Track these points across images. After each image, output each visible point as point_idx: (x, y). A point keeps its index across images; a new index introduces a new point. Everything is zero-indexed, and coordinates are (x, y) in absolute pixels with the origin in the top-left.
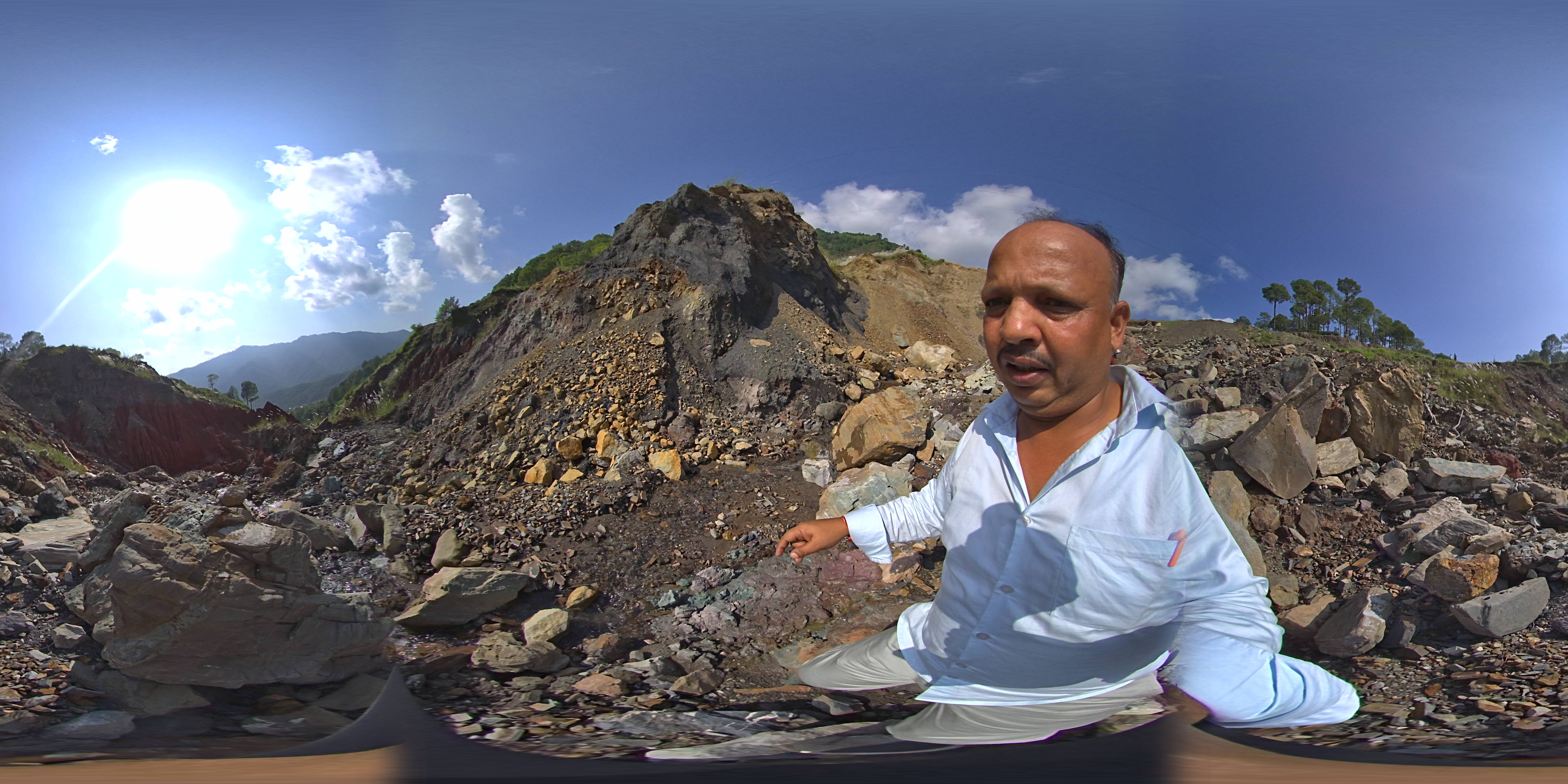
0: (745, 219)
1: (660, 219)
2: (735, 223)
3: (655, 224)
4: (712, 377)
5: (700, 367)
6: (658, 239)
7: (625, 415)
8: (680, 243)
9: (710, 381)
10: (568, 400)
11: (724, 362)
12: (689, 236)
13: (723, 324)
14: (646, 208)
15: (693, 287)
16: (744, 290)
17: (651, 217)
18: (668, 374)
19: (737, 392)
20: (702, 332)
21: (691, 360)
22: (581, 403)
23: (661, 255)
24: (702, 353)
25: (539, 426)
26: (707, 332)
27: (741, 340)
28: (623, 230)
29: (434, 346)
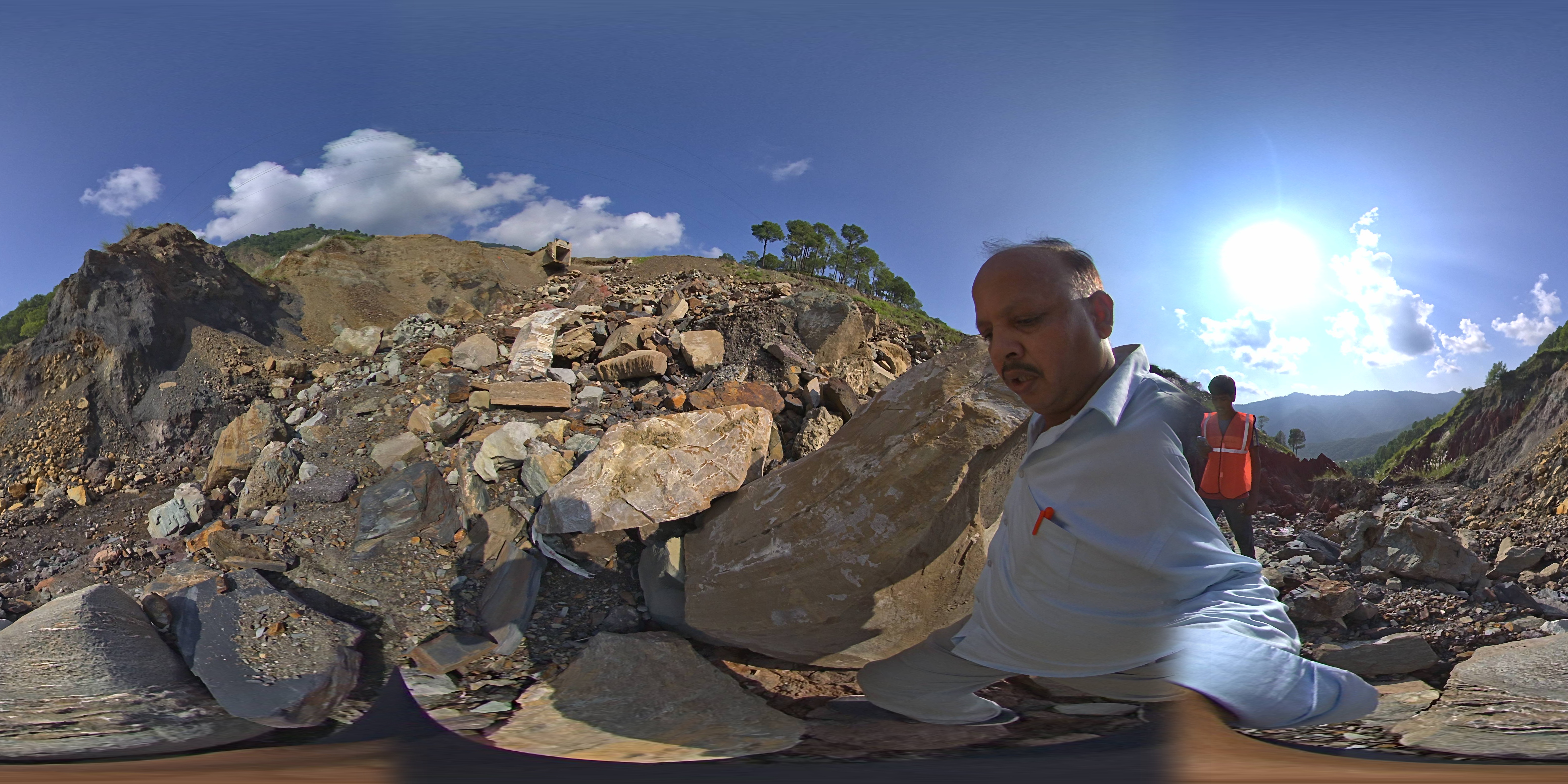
1: (77, 291)
4: (130, 424)
6: (78, 311)
7: (56, 466)
8: (96, 310)
9: (127, 428)
11: (138, 409)
12: (101, 301)
13: (134, 377)
15: (110, 350)
17: (70, 291)
19: (149, 433)
20: (118, 389)
23: (83, 326)
24: (121, 406)
26: (122, 388)
27: (152, 387)
29: (1484, 410)
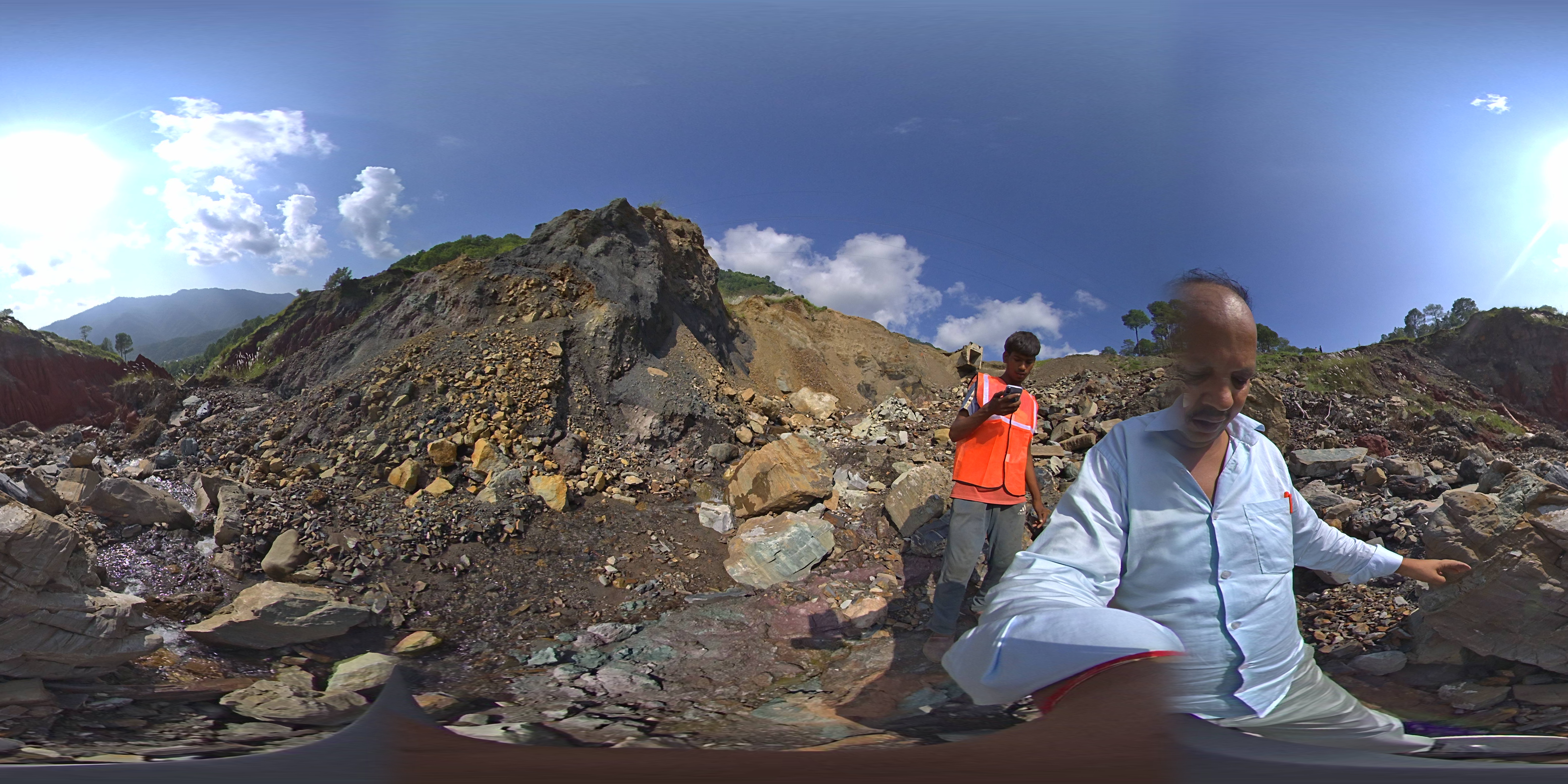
0: (662, 245)
1: (584, 227)
2: (652, 247)
3: (578, 231)
4: (605, 399)
5: (594, 387)
6: (575, 246)
7: (510, 427)
8: (597, 255)
9: (601, 403)
10: (449, 396)
11: (619, 386)
12: (606, 251)
13: (623, 346)
14: (574, 214)
15: (600, 302)
16: (649, 316)
17: (576, 223)
18: (561, 388)
19: (628, 420)
20: (602, 350)
21: (585, 377)
22: (463, 403)
23: (575, 263)
24: (598, 372)
25: (413, 419)
26: (607, 352)
27: (638, 366)
28: (544, 231)
29: (317, 314)
